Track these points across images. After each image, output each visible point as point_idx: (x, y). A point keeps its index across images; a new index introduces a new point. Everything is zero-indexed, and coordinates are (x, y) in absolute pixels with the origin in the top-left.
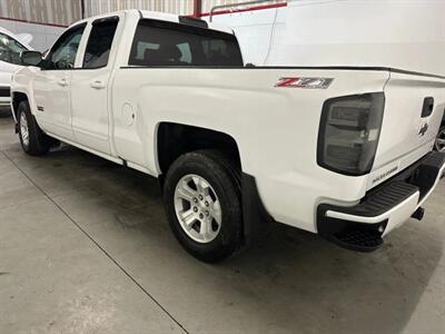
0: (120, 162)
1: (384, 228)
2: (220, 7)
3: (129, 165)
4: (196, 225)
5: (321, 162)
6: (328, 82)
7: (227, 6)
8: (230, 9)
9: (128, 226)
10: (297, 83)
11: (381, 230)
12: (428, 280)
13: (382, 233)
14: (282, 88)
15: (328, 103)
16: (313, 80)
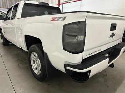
0: (20, 48)
1: (90, 73)
2: (65, 2)
3: (23, 48)
4: (37, 69)
5: (64, 49)
6: (64, 18)
7: (67, 1)
8: (68, 2)
9: (21, 68)
10: (56, 19)
11: (88, 74)
12: (117, 89)
13: (89, 75)
14: (52, 22)
15: (65, 26)
16: (61, 18)
